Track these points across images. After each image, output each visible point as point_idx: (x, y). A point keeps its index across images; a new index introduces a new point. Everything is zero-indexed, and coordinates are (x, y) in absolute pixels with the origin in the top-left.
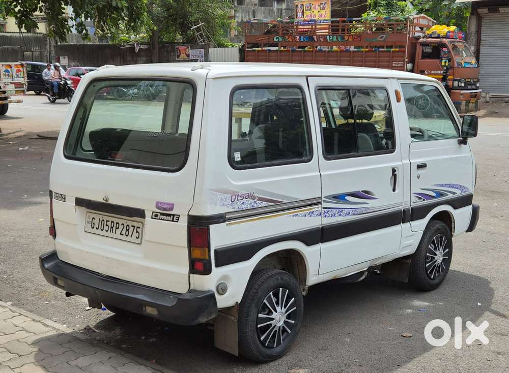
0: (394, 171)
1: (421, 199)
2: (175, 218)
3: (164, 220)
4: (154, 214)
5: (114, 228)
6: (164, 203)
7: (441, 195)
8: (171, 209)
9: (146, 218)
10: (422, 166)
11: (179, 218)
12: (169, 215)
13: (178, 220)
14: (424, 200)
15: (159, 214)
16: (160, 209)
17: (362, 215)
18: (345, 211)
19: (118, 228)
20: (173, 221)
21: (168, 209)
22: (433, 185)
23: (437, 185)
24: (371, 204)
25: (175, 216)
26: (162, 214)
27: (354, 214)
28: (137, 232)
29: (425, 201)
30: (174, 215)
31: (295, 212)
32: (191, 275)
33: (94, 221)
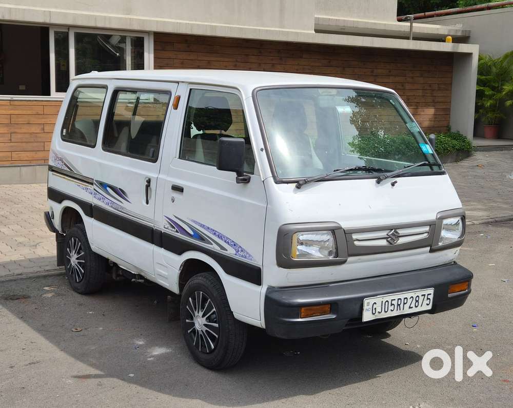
0: (149, 181)
1: (175, 228)
7: (202, 239)
10: (178, 189)
14: (177, 231)
17: (117, 211)
18: (106, 201)
22: (189, 219)
23: (194, 222)
24: (125, 204)
27: (112, 207)
29: (179, 234)
31: (79, 183)
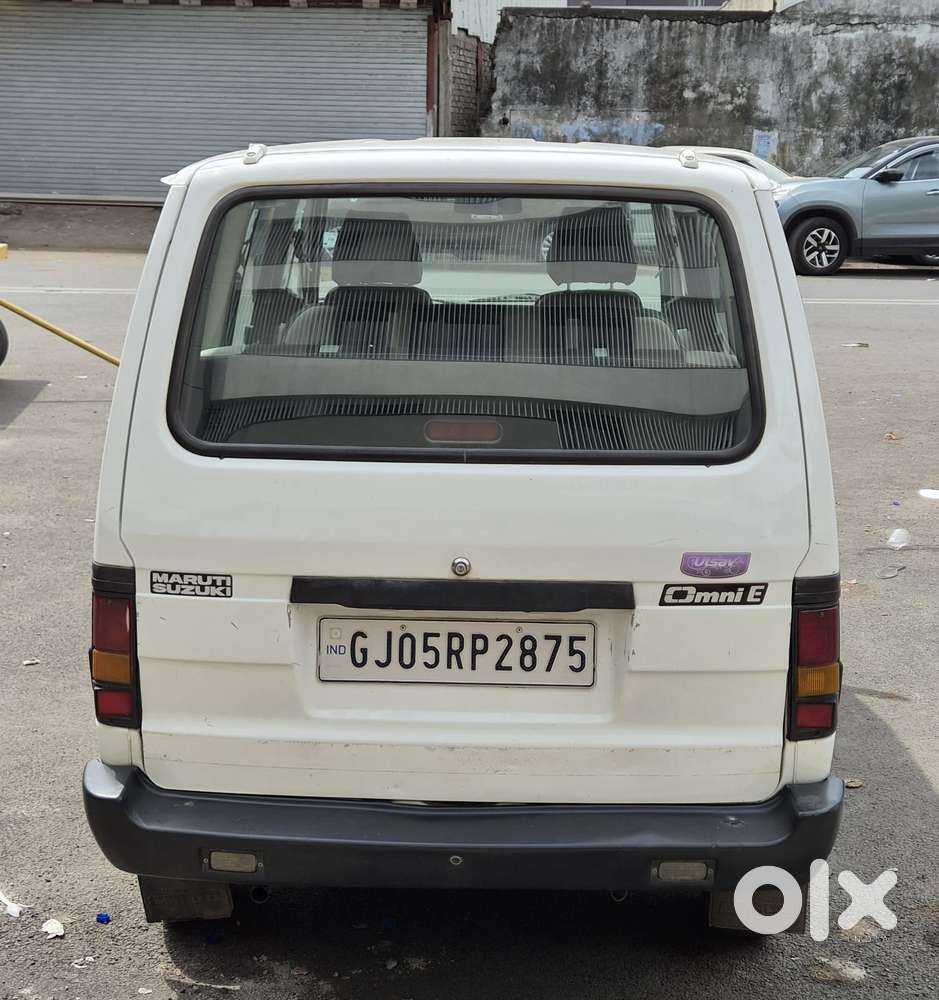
2: (750, 594)
3: (710, 603)
4: (671, 591)
5: (466, 655)
6: (712, 556)
8: (742, 570)
9: (638, 607)
11: (764, 592)
12: (733, 588)
13: (762, 597)
15: (692, 590)
16: (700, 575)
19: (484, 651)
20: (744, 602)
21: (726, 571)
25: (753, 589)
26: (700, 588)
28: (572, 652)
30: (747, 587)
32: (790, 745)
33: (360, 643)
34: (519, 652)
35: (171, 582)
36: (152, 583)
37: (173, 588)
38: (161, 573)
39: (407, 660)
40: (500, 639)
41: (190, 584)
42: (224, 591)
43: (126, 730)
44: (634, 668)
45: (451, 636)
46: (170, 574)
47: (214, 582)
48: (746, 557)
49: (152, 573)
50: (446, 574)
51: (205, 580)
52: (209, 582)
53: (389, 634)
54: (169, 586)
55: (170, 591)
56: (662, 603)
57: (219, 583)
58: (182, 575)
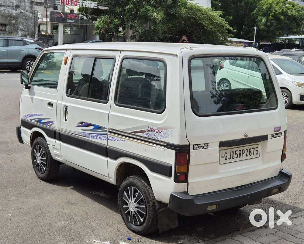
34: (249, 152)
35: (198, 147)
36: (194, 147)
37: (198, 148)
38: (195, 145)
39: (233, 157)
40: (246, 150)
41: (202, 146)
42: (208, 147)
43: (184, 183)
44: (267, 152)
45: (239, 150)
46: (197, 145)
47: (206, 145)
48: (280, 127)
49: (194, 145)
50: (244, 137)
51: (204, 145)
52: (205, 145)
53: (230, 152)
54: (197, 148)
55: (197, 149)
56: (271, 138)
57: (207, 145)
58: (200, 145)
